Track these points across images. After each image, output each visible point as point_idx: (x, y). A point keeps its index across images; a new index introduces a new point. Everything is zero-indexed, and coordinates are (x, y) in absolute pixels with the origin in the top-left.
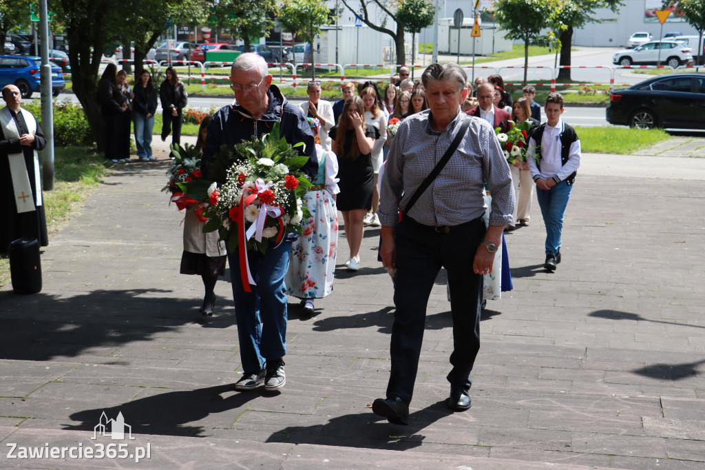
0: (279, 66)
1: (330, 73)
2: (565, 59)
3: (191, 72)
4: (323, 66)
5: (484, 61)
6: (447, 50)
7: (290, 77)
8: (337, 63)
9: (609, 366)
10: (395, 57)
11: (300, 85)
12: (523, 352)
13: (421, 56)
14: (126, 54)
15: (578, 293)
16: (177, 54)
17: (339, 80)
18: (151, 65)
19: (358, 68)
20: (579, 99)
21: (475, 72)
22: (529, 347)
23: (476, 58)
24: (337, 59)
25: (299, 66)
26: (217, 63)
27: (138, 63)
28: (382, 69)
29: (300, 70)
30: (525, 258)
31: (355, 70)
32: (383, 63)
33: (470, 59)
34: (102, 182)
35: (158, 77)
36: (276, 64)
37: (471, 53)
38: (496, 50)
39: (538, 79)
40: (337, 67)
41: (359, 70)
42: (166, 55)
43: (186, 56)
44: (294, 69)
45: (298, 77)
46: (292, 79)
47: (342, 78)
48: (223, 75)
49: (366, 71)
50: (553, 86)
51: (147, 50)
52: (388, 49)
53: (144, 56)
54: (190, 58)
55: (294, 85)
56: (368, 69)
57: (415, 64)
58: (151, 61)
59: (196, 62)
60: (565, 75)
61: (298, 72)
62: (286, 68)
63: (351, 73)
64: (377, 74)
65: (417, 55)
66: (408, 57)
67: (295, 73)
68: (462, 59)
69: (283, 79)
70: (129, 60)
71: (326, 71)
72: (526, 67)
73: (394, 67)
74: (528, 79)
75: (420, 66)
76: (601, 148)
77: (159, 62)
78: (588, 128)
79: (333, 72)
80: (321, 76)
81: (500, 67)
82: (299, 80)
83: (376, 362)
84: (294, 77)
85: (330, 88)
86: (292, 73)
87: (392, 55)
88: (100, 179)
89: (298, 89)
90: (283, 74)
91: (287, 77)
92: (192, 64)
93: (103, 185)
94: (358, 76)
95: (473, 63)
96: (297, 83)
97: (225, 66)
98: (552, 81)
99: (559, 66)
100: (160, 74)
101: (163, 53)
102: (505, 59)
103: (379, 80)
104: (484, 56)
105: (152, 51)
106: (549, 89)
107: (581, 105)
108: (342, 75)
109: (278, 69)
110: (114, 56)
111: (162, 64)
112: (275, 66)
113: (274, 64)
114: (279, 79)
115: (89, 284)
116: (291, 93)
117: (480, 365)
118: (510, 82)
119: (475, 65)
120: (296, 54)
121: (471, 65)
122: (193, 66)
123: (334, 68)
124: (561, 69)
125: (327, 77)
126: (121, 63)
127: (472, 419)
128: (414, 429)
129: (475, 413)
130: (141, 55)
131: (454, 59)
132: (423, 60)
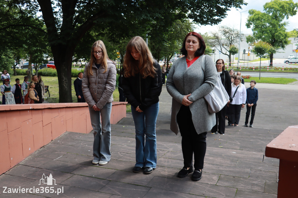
2: (271, 61)
6: (242, 59)
9: (275, 134)
10: (229, 61)
13: (235, 61)
14: (165, 61)
15: (270, 117)
20: (275, 71)
21: (248, 64)
22: (256, 129)
23: (249, 61)
27: (168, 63)
33: (247, 61)
37: (247, 60)
38: (254, 59)
39: (264, 66)
50: (268, 68)
51: (170, 59)
52: (227, 59)
53: (169, 61)
60: (271, 65)
68: (245, 61)
72: (260, 63)
73: (229, 63)
74: (261, 66)
76: (279, 83)
78: (276, 78)
87: (228, 61)
95: (248, 62)
98: (268, 67)
99: (270, 63)
102: (256, 61)
104: (251, 61)
105: (171, 60)
106: (267, 68)
107: (275, 72)
118: (257, 67)
124: (270, 64)
126: (164, 62)
127: (239, 144)
128: (225, 145)
129: (240, 142)
130: (168, 61)
131: (243, 61)
132: (236, 61)
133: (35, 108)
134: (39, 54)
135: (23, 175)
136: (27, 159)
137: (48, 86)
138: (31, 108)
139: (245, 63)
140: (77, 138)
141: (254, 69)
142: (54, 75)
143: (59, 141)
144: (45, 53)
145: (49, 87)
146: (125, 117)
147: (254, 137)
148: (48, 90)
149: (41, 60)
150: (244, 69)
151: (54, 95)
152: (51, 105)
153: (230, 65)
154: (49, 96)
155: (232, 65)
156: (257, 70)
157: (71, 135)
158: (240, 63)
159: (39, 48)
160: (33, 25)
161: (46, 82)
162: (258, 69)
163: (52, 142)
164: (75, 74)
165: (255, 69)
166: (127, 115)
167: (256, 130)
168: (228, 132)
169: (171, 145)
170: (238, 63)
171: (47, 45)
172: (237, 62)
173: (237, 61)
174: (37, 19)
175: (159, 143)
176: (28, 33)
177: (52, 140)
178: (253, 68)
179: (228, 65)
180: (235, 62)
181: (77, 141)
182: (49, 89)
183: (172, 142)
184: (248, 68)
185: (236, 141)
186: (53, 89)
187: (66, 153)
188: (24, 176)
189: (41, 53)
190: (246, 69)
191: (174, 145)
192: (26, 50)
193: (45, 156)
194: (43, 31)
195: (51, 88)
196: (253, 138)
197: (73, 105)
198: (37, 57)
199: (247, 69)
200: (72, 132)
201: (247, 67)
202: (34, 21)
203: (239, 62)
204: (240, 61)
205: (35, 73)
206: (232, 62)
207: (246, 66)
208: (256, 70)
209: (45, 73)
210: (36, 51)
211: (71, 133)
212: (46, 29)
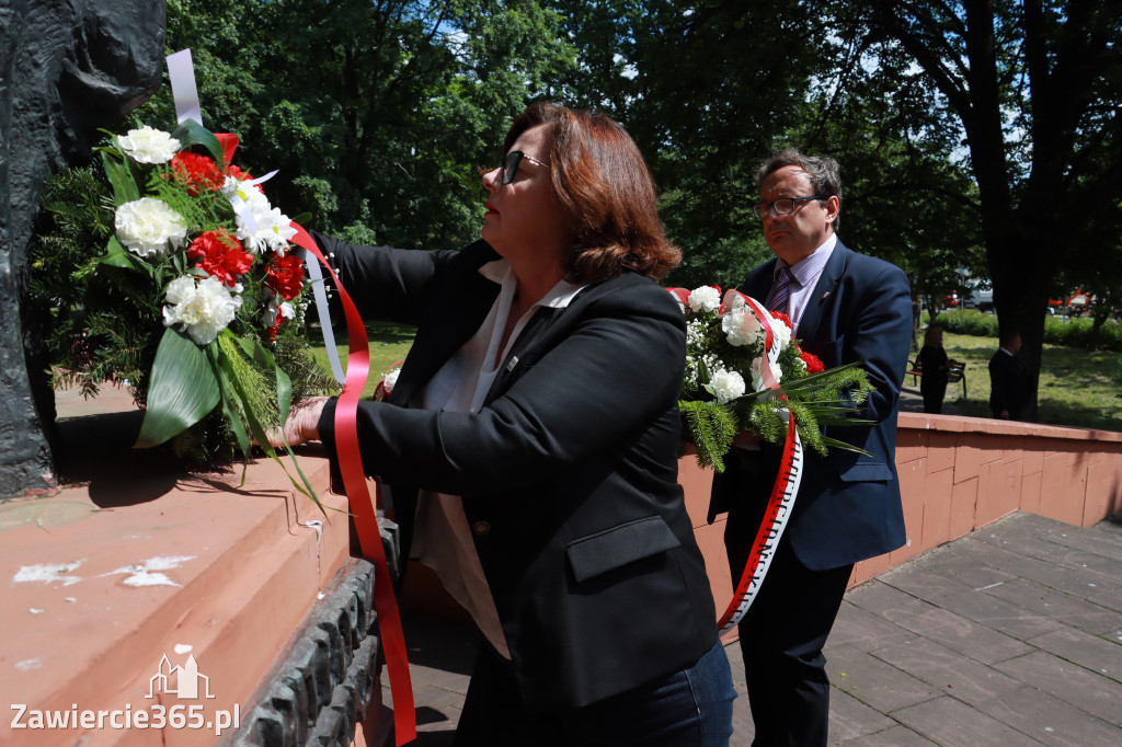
133: (939, 428)
134: (946, 267)
135: (885, 614)
136: (898, 570)
137: (964, 365)
138: (928, 427)
140: (1054, 536)
142: (982, 332)
143: (993, 536)
144: (966, 264)
145: (967, 367)
148: (962, 376)
149: (952, 286)
151: (977, 391)
152: (984, 425)
154: (962, 392)
157: (1033, 524)
159: (947, 252)
160: (941, 184)
161: (958, 349)
163: (973, 533)
164: (1051, 333)
171: (972, 243)
174: (954, 168)
176: (923, 206)
177: (973, 530)
181: (1052, 545)
182: (966, 372)
186: (976, 372)
187: (1014, 577)
188: (888, 618)
189: (953, 265)
192: (911, 255)
193: (950, 571)
194: (967, 200)
195: (970, 369)
197: (1050, 431)
198: (939, 276)
200: (1036, 516)
202: (942, 175)
205: (926, 322)
209: (956, 324)
210: (939, 261)
211: (1033, 518)
212: (974, 196)
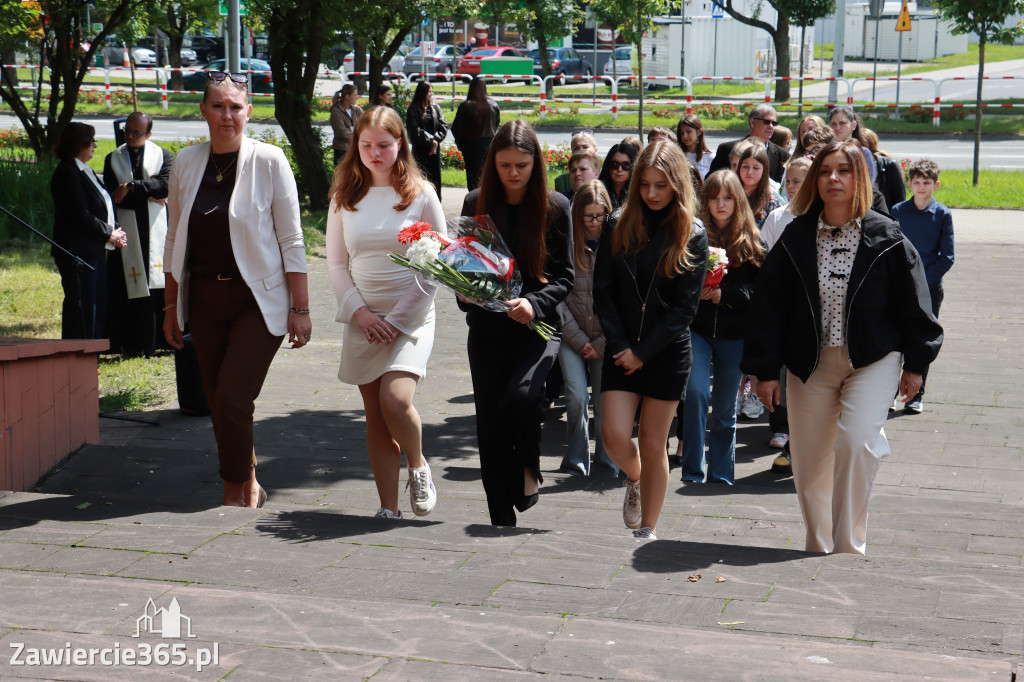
0: (592, 80)
1: (671, 90)
3: (456, 91)
4: (660, 79)
5: (920, 70)
6: (859, 54)
7: (609, 97)
8: (682, 75)
10: (775, 66)
11: (622, 109)
12: (944, 512)
13: (817, 64)
14: (359, 65)
16: (437, 64)
17: (685, 102)
18: (395, 81)
19: (715, 83)
21: (901, 87)
22: (956, 505)
23: (904, 66)
24: (682, 69)
25: (621, 81)
26: (497, 76)
27: (376, 78)
28: (754, 84)
29: (624, 87)
30: (962, 373)
31: (711, 87)
32: (757, 76)
33: (894, 67)
34: (316, 255)
35: (405, 98)
36: (589, 77)
37: (896, 57)
38: (940, 52)
39: (1005, 97)
40: (682, 81)
41: (717, 86)
42: (419, 66)
43: (450, 66)
44: (615, 84)
45: (620, 97)
46: (610, 101)
47: (689, 99)
48: (505, 95)
49: (729, 87)
52: (764, 53)
54: (455, 70)
55: (614, 110)
56: (731, 84)
57: (805, 76)
58: (397, 74)
59: (463, 75)
61: (619, 91)
62: (603, 84)
63: (703, 90)
64: (745, 92)
65: (811, 63)
66: (795, 65)
67: (615, 91)
68: (881, 67)
69: (597, 100)
70: (362, 73)
71: (666, 87)
72: (981, 77)
73: (772, 81)
74: (984, 97)
75: (812, 79)
77: (407, 76)
79: (676, 89)
80: (657, 95)
81: (941, 78)
82: (621, 103)
83: (712, 521)
84: (614, 98)
85: (669, 114)
86: (610, 90)
87: (770, 63)
88: (312, 250)
89: (619, 115)
90: (597, 93)
91: (605, 97)
92: (458, 79)
93: (316, 259)
94: (715, 95)
95: (899, 73)
96: (619, 107)
97: (509, 81)
100: (408, 93)
101: (415, 62)
102: (954, 67)
103: (748, 102)
104: (921, 62)
105: (397, 58)
108: (689, 92)
109: (590, 86)
110: (342, 68)
111: (413, 79)
112: (586, 81)
113: (584, 77)
114: (591, 100)
115: (291, 402)
116: (609, 123)
117: (875, 530)
118: (958, 102)
119: (902, 77)
120: (618, 63)
121: (896, 77)
122: (461, 82)
123: (679, 84)
125: (666, 97)
126: (351, 77)
127: (848, 602)
128: (758, 613)
129: (853, 593)
130: (379, 64)
131: (869, 67)
132: (820, 69)
139: (878, 83)
141: (937, 121)
146: (95, 440)
147: (946, 559)
150: (875, 116)
153: (782, 94)
155: (794, 92)
156: (960, 126)
158: (851, 81)
162: (962, 117)
165: (943, 119)
166: (103, 430)
167: (956, 512)
168: (779, 527)
169: (410, 618)
170: (832, 80)
172: (827, 74)
173: (828, 65)
175: (329, 610)
178: (930, 110)
179: (772, 95)
180: (815, 75)
183: (413, 599)
184: (902, 110)
185: (830, 586)
190: (886, 119)
191: (430, 616)
196: (938, 564)
199: (893, 116)
201: (892, 108)
203: (841, 72)
204: (848, 67)
206: (794, 76)
207: (886, 98)
208: (952, 125)
